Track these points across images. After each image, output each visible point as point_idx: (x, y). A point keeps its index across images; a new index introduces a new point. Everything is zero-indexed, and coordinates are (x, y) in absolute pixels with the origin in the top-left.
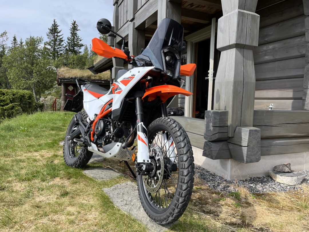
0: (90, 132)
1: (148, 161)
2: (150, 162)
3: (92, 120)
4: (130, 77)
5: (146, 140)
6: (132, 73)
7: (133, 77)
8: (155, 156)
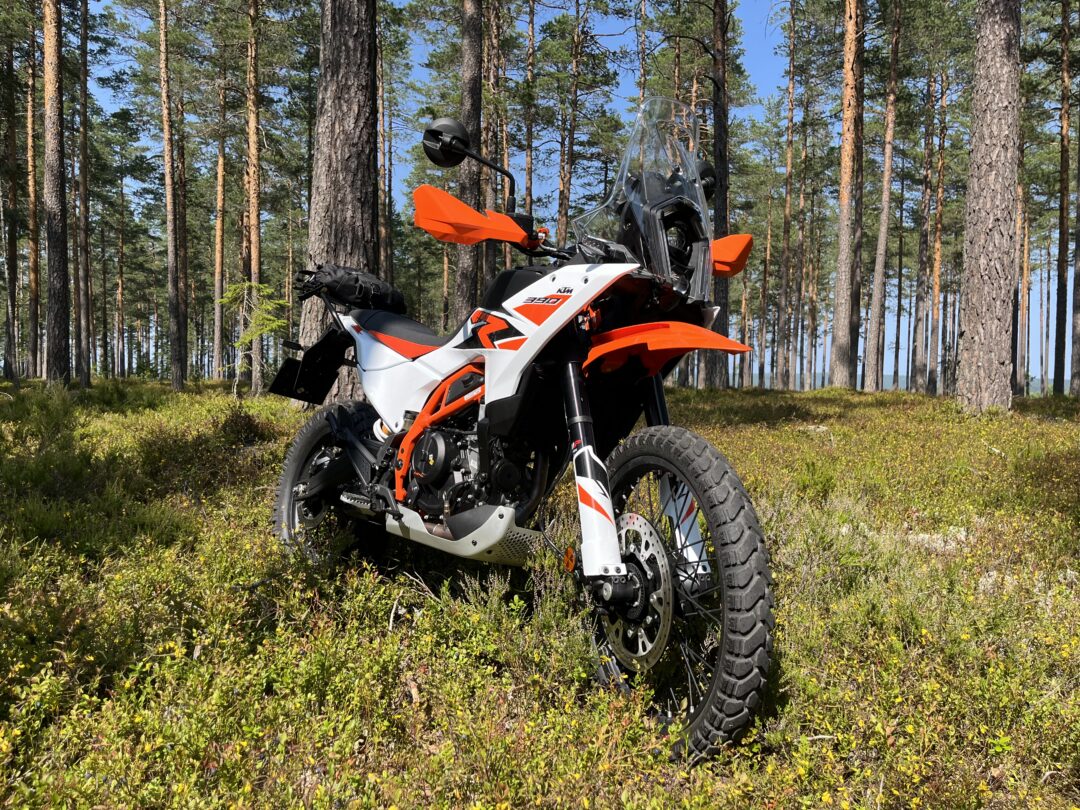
0: (393, 473)
1: (618, 570)
2: (624, 571)
3: (397, 431)
4: (552, 297)
5: (606, 503)
6: (561, 283)
7: (564, 295)
8: (637, 553)
